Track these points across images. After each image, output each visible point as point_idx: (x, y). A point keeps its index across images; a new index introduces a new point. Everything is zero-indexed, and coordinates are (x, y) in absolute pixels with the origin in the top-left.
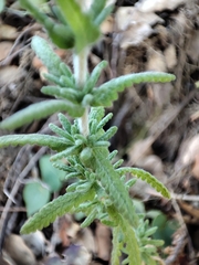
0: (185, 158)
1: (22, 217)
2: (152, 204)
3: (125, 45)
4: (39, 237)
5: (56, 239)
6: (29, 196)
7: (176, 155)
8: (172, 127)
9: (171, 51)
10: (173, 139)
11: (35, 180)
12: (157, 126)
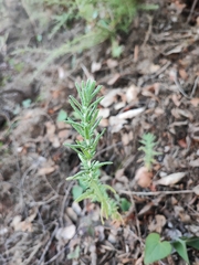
0: (137, 177)
1: (71, 201)
2: (123, 196)
3: (113, 132)
4: (79, 209)
5: (85, 209)
6: (74, 192)
7: (134, 176)
8: (132, 164)
9: (131, 134)
10: (133, 169)
11: (76, 186)
12: (126, 164)
